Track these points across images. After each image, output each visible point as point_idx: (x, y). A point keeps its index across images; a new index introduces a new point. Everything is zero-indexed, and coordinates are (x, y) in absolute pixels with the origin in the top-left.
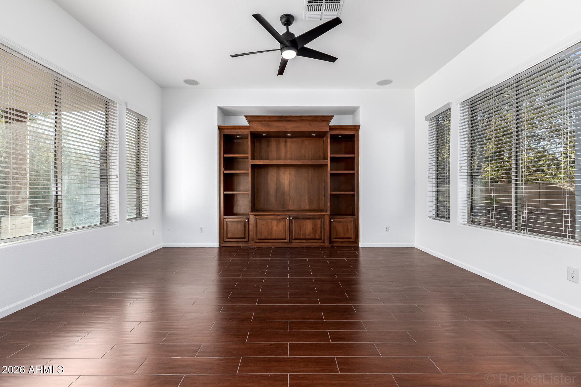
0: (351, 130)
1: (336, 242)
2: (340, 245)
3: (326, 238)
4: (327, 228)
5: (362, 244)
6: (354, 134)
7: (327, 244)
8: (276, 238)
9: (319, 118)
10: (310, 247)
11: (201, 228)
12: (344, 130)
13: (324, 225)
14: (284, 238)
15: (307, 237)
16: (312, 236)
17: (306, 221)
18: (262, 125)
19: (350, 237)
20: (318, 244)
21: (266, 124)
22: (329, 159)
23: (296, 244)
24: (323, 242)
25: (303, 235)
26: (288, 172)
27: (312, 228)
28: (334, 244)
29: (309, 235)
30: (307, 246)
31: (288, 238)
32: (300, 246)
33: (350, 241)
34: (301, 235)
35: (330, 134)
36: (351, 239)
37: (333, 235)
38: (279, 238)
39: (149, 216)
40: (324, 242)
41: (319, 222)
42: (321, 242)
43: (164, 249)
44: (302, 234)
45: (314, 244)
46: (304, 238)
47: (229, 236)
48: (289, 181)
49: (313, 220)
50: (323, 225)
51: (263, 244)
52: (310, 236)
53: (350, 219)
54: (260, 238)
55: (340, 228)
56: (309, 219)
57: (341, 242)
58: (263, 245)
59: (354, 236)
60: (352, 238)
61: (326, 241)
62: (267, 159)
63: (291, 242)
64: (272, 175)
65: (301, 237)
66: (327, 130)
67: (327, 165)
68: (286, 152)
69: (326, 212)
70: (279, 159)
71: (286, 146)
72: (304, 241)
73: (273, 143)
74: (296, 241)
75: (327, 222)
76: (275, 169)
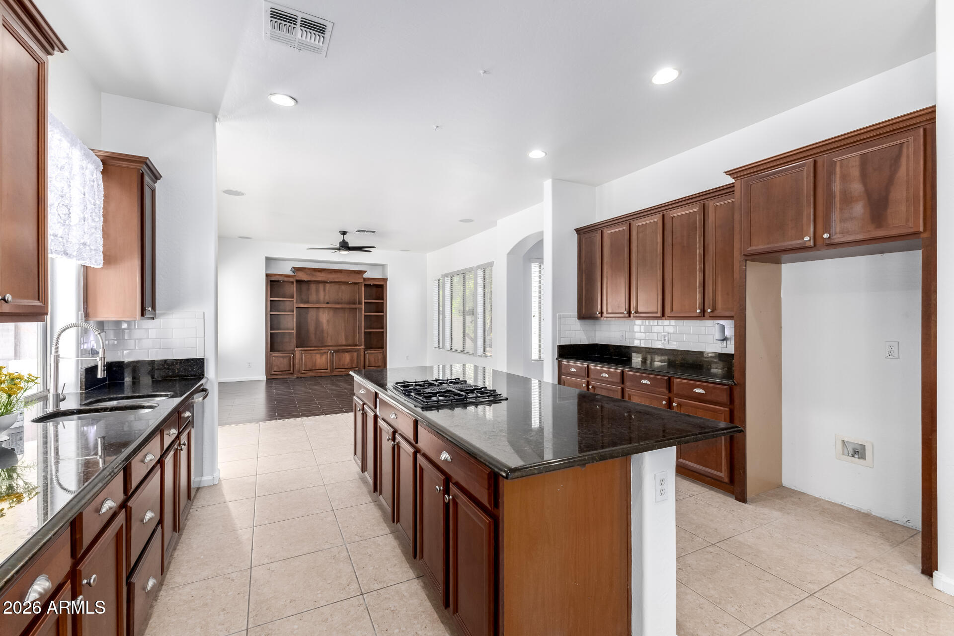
0: (380, 282)
3: (361, 367)
4: (362, 358)
8: (319, 369)
9: (356, 272)
11: (249, 364)
12: (375, 282)
14: (326, 368)
15: (346, 367)
16: (349, 366)
17: (344, 354)
19: (381, 365)
22: (363, 304)
23: (336, 372)
26: (326, 313)
27: (350, 359)
29: (347, 365)
31: (329, 368)
32: (340, 375)
35: (365, 284)
37: (367, 364)
38: (322, 369)
41: (355, 354)
44: (341, 364)
47: (275, 369)
48: (327, 318)
49: (351, 353)
50: (359, 356)
51: (308, 374)
53: (380, 351)
54: (305, 369)
55: (372, 359)
56: (346, 352)
59: (383, 364)
62: (307, 302)
63: (332, 371)
64: (312, 315)
65: (341, 367)
66: (362, 281)
67: (362, 308)
68: (325, 296)
69: (361, 346)
70: (318, 302)
71: (324, 290)
72: (343, 370)
73: (313, 287)
74: (337, 370)
75: (362, 354)
76: (315, 310)
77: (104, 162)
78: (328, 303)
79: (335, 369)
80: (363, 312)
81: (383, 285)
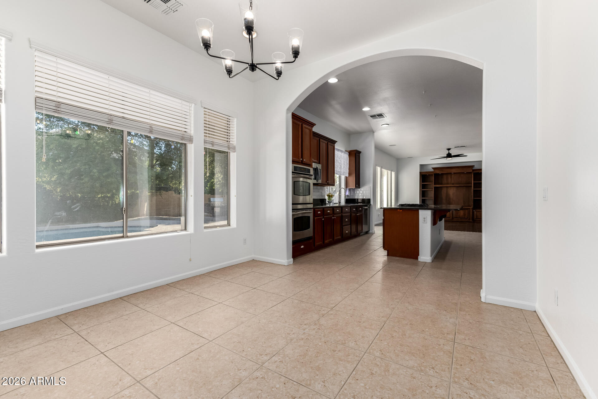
1: (476, 220)
3: (470, 218)
4: (471, 213)
7: (471, 221)
16: (463, 217)
18: (440, 171)
20: (467, 221)
22: (473, 184)
23: (455, 220)
27: (464, 214)
31: (451, 218)
35: (473, 173)
37: (475, 217)
48: (453, 193)
50: (469, 212)
55: (478, 214)
62: (442, 184)
63: (453, 218)
64: (444, 191)
66: (471, 171)
67: (472, 186)
68: (451, 180)
69: (471, 207)
70: (448, 184)
71: (451, 177)
72: (459, 219)
73: (445, 176)
75: (471, 211)
76: (446, 188)
77: (349, 153)
78: (453, 184)
79: (455, 218)
80: (473, 188)
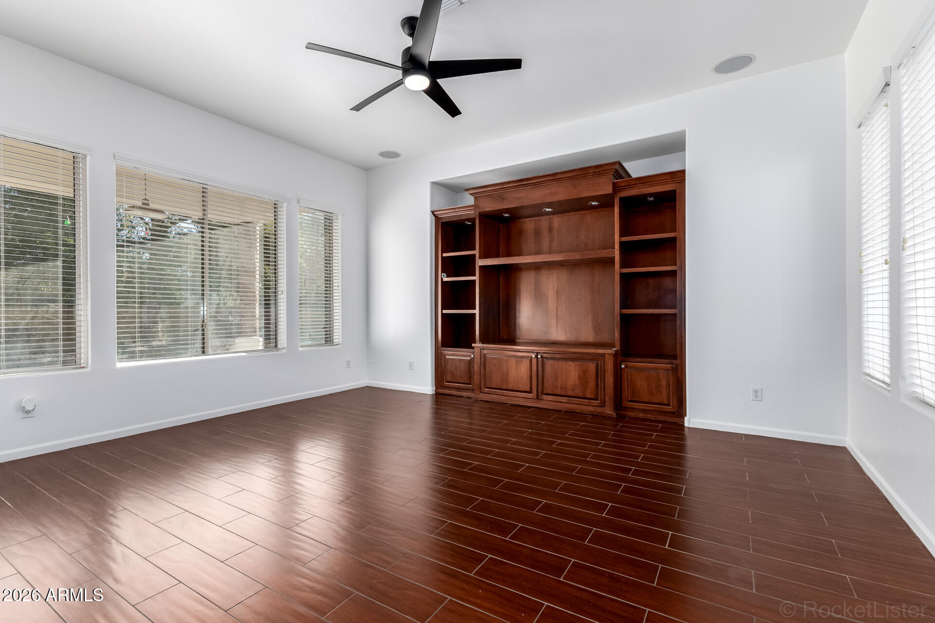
0: (666, 183)
1: (632, 409)
2: (641, 415)
3: (607, 399)
4: (610, 379)
5: (691, 421)
6: (676, 190)
7: (609, 411)
8: (515, 389)
9: (591, 171)
10: (574, 411)
11: (411, 363)
12: (651, 186)
13: (603, 373)
14: (528, 390)
15: (570, 393)
16: (578, 392)
17: (567, 363)
18: (493, 200)
19: (665, 402)
20: (592, 409)
21: (498, 198)
23: (547, 402)
24: (601, 407)
25: (561, 388)
26: (555, 275)
27: (579, 377)
28: (627, 413)
29: (573, 390)
30: (569, 409)
31: (534, 390)
32: (557, 409)
33: (665, 410)
34: (557, 388)
35: (621, 199)
36: (668, 407)
37: (627, 393)
38: (519, 389)
39: (341, 343)
40: (603, 405)
41: (592, 366)
42: (596, 405)
43: (368, 388)
44: (559, 387)
45: (583, 407)
46: (562, 394)
47: (448, 379)
48: (557, 290)
49: (582, 363)
50: (599, 373)
51: (494, 396)
52: (574, 392)
53: (663, 365)
54: (490, 386)
55: (641, 384)
56: (573, 359)
57: (644, 411)
58: (494, 398)
59: (674, 402)
60: (669, 405)
61: (607, 404)
63: (539, 398)
65: (559, 392)
66: (609, 191)
67: (616, 258)
68: (551, 241)
72: (564, 399)
74: (550, 398)
75: (612, 366)
79: (546, 394)
80: (617, 265)
81: (674, 192)
